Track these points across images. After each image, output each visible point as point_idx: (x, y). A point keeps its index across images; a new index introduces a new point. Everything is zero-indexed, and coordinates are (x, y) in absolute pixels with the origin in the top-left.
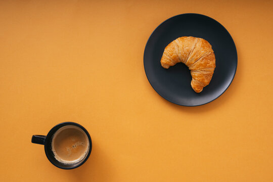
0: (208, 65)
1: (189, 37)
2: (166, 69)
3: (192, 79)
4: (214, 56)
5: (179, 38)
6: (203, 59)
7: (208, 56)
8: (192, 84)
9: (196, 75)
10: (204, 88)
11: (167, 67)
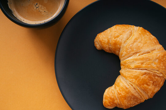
0: (145, 85)
1: (153, 37)
2: (95, 47)
3: (111, 85)
4: (162, 83)
5: (141, 28)
6: (145, 74)
7: (155, 76)
8: (107, 90)
9: (121, 85)
10: (116, 108)
11: (98, 46)
